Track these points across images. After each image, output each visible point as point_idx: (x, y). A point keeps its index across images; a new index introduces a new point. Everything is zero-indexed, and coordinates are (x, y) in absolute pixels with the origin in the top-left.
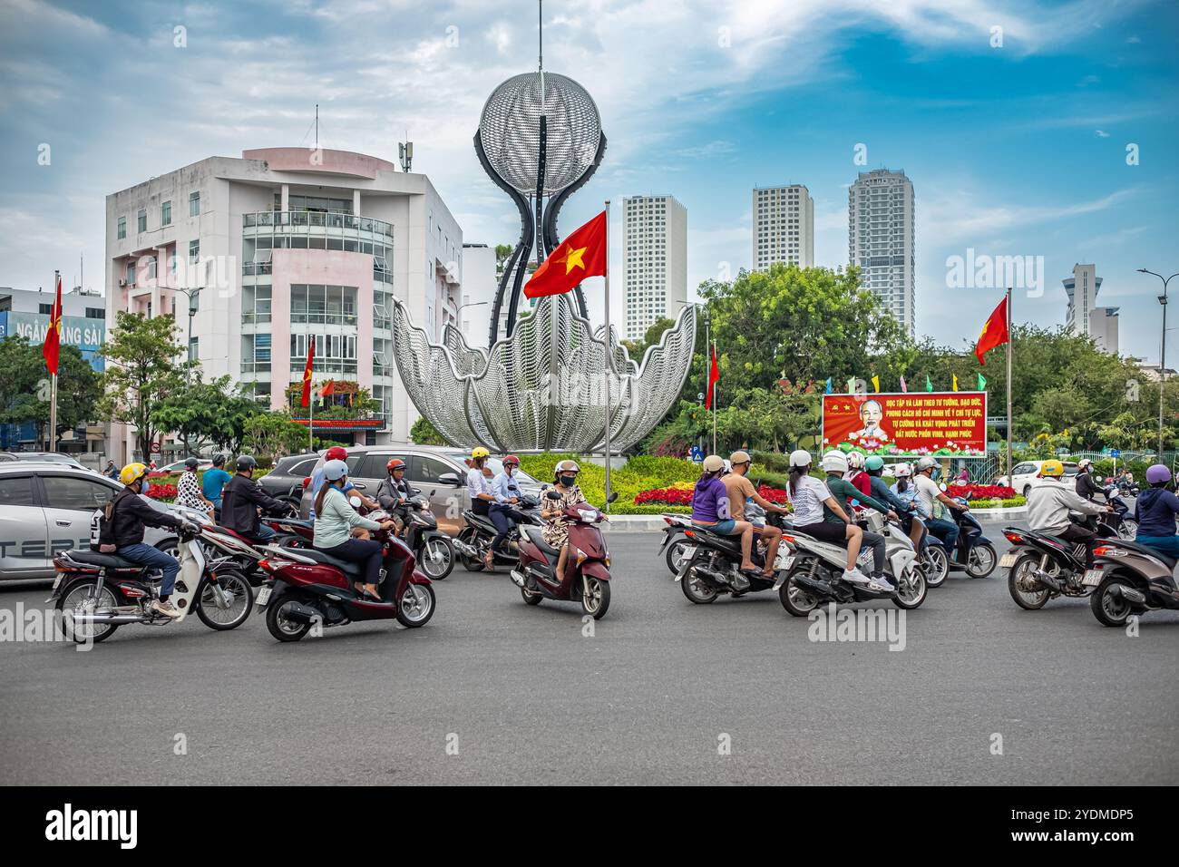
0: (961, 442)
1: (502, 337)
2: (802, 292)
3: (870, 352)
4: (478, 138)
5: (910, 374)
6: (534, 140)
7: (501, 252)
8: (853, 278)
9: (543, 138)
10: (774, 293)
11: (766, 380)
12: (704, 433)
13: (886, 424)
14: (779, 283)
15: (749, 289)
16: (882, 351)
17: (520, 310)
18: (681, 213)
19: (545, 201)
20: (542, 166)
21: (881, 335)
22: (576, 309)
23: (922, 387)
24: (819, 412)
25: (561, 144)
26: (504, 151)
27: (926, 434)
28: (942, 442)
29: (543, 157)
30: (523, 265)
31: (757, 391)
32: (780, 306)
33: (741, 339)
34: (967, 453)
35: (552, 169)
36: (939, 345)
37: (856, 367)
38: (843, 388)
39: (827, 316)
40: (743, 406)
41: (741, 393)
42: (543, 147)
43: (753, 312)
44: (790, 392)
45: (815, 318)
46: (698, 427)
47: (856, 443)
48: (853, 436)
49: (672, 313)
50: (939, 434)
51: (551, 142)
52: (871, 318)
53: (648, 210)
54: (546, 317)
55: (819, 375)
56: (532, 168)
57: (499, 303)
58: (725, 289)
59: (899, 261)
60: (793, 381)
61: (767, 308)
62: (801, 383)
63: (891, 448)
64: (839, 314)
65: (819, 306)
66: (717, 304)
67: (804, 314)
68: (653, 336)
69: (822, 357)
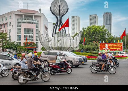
0: (119, 50)
1: (54, 35)
2: (96, 29)
3: (106, 37)
4: (50, 8)
5: (112, 40)
6: (58, 8)
7: (54, 24)
8: (104, 27)
9: (60, 8)
10: (92, 29)
11: (91, 41)
12: (83, 48)
13: (109, 47)
14: (93, 28)
15: (89, 29)
16: (108, 37)
17: (56, 32)
18: (79, 18)
19: (60, 17)
20: (59, 12)
21: (108, 35)
22: (65, 32)
23: (114, 42)
24: (99, 45)
25: (62, 9)
26: (54, 10)
27: (114, 48)
28: (116, 50)
29: (60, 11)
30: (57, 25)
31: (90, 43)
32: (93, 31)
33: (88, 36)
34: (120, 51)
35: (61, 12)
36: (116, 36)
37: (104, 39)
38: (102, 42)
39: (100, 32)
40: (88, 45)
41: (88, 43)
42: (60, 9)
43: (90, 32)
44: (95, 43)
45: (98, 32)
46: (82, 48)
47: (104, 50)
48: (104, 49)
49: (78, 32)
50: (116, 48)
51: (61, 9)
52: (106, 32)
53: (75, 18)
54: (60, 33)
55: (99, 40)
56: (58, 12)
57: (53, 31)
58: (86, 29)
59: (110, 25)
60: (95, 41)
61: (92, 31)
62: (96, 42)
63: (109, 50)
64: (102, 32)
65: (99, 31)
66: (84, 31)
67: (97, 32)
68: (75, 35)
69: (99, 38)
